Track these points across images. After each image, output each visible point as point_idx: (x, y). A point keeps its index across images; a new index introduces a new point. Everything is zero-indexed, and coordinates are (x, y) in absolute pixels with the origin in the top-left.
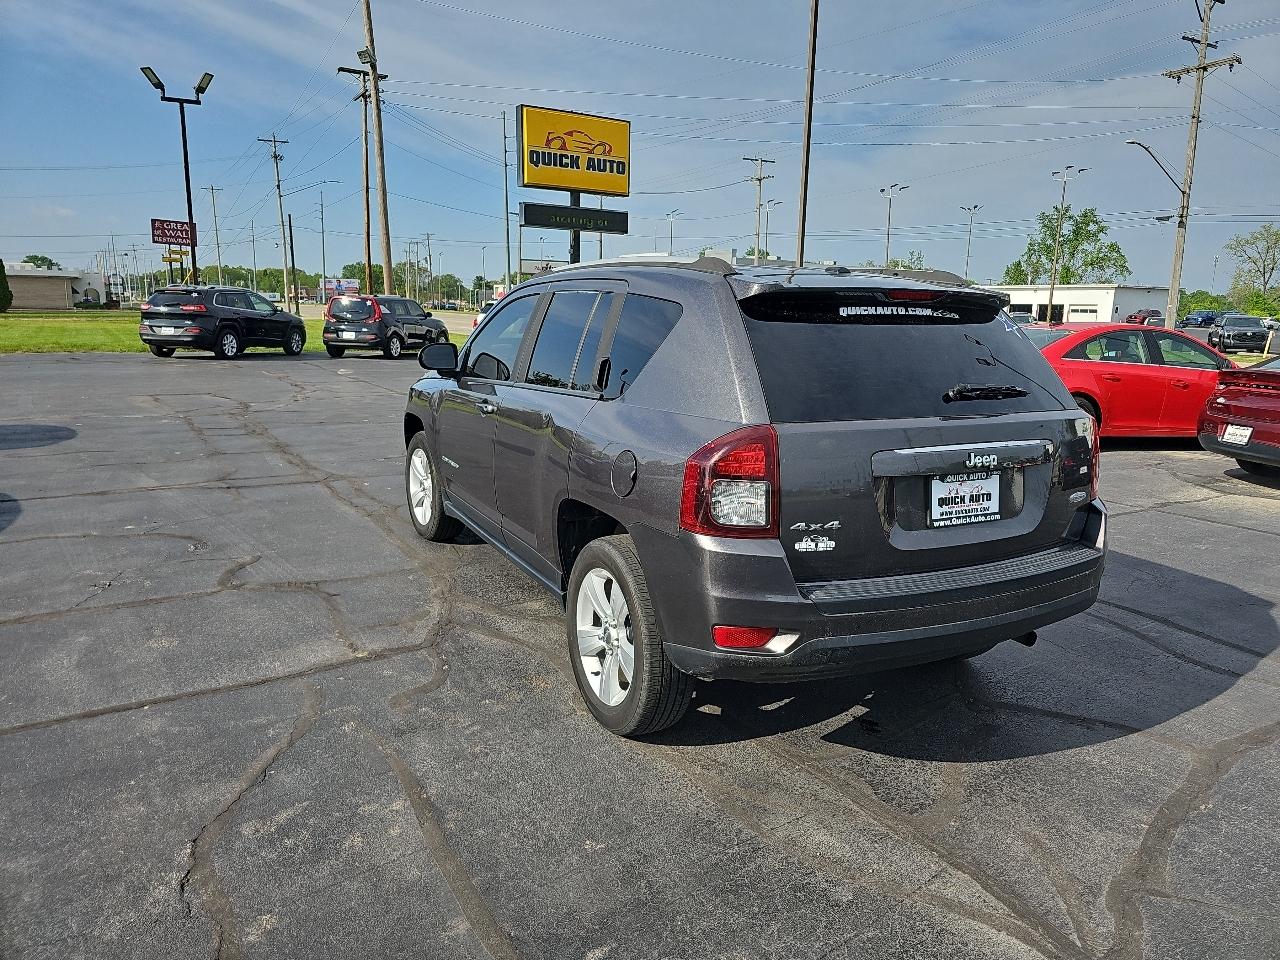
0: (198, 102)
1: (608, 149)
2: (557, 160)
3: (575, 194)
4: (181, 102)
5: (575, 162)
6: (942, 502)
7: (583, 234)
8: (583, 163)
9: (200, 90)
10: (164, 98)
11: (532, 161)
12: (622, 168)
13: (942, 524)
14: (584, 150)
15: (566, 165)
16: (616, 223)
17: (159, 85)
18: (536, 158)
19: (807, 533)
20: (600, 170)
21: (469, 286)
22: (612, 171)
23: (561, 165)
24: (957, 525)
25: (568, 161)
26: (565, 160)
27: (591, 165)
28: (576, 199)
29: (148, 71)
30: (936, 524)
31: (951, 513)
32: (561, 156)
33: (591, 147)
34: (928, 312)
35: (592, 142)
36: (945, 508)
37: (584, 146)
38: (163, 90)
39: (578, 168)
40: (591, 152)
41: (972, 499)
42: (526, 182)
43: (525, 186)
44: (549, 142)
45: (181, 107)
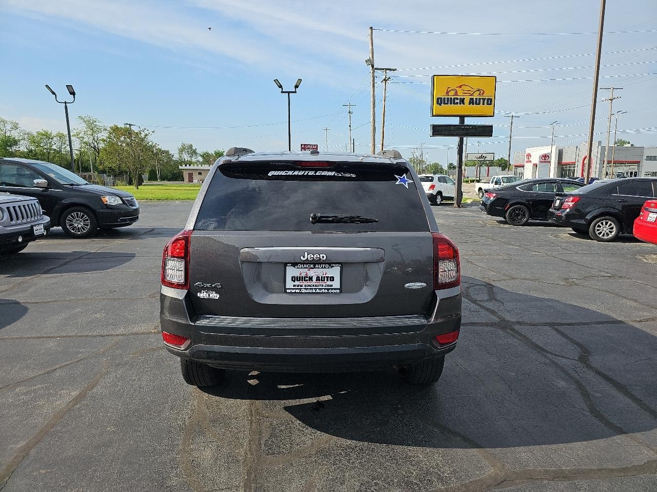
0: (295, 92)
1: (482, 92)
2: (452, 101)
3: (462, 118)
4: (289, 93)
5: (462, 101)
6: (294, 279)
7: (465, 139)
8: (467, 101)
9: (296, 87)
10: (282, 92)
11: (438, 103)
12: (490, 102)
13: (293, 291)
14: (468, 94)
15: (457, 103)
16: (486, 131)
17: (280, 86)
18: (440, 101)
19: (204, 288)
20: (476, 104)
21: (445, 168)
22: (483, 104)
23: (454, 104)
24: (305, 293)
25: (458, 101)
26: (456, 101)
27: (472, 102)
28: (462, 121)
29: (276, 81)
30: (288, 291)
31: (301, 286)
32: (454, 99)
33: (472, 93)
34: (332, 174)
35: (472, 90)
36: (297, 283)
37: (468, 92)
38: (282, 88)
39: (463, 104)
40: (471, 95)
41: (318, 279)
42: (434, 114)
43: (433, 116)
44: (447, 93)
45: (289, 95)
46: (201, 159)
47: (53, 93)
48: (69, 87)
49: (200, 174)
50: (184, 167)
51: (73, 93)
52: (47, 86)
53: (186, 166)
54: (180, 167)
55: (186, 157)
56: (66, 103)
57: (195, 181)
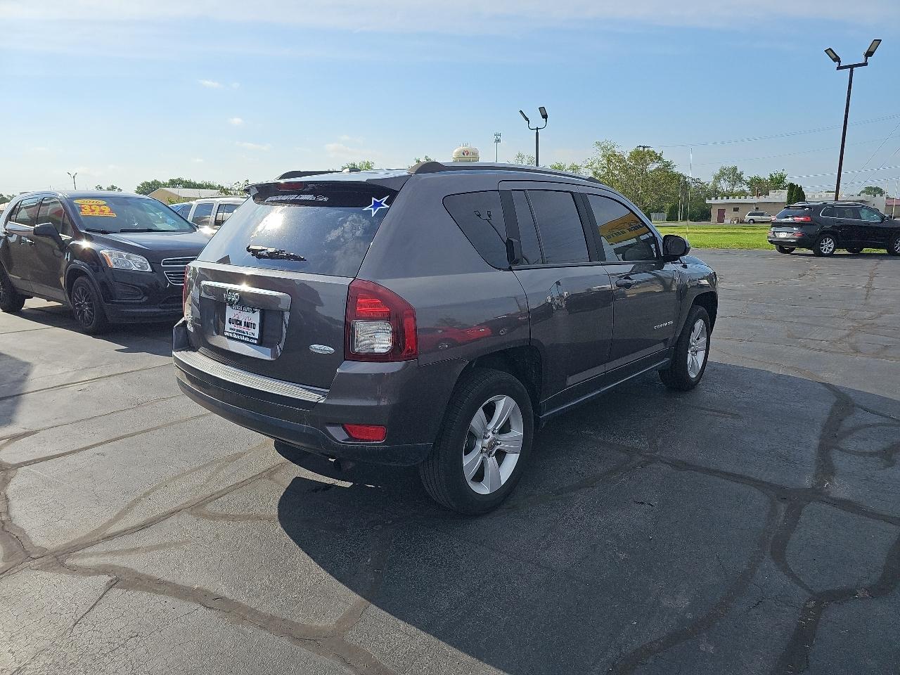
0: (865, 64)
4: (852, 67)
9: (869, 54)
10: (839, 68)
17: (837, 59)
29: (829, 51)
38: (840, 62)
45: (852, 71)
46: (746, 188)
47: (527, 119)
48: (542, 109)
49: (736, 210)
50: (713, 201)
51: (545, 116)
52: (521, 111)
53: (716, 198)
54: (708, 201)
55: (724, 186)
56: (537, 129)
57: (727, 221)
